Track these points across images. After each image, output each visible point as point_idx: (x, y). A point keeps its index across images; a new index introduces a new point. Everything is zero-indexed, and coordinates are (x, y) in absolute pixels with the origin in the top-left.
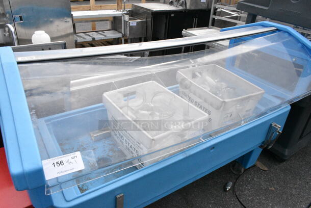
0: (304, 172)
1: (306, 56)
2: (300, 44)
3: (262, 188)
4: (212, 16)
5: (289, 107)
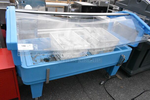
0: (139, 83)
2: (138, 21)
3: (117, 86)
4: (108, 9)
5: (131, 49)
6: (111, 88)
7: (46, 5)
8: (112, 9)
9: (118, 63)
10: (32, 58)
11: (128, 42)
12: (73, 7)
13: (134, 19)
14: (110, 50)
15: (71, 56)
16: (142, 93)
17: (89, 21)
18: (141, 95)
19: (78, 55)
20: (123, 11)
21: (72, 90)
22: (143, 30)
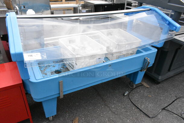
0: (170, 89)
1: (163, 23)
2: (161, 17)
3: (144, 96)
4: (126, 6)
5: (156, 50)
6: (137, 99)
7: (51, 8)
8: (131, 6)
9: (142, 68)
10: (41, 71)
11: (150, 42)
12: (84, 8)
13: (156, 14)
14: (131, 54)
15: (86, 64)
16: (174, 101)
17: (103, 21)
18: (173, 104)
19: (94, 63)
20: (143, 6)
21: (91, 105)
22: (168, 26)
